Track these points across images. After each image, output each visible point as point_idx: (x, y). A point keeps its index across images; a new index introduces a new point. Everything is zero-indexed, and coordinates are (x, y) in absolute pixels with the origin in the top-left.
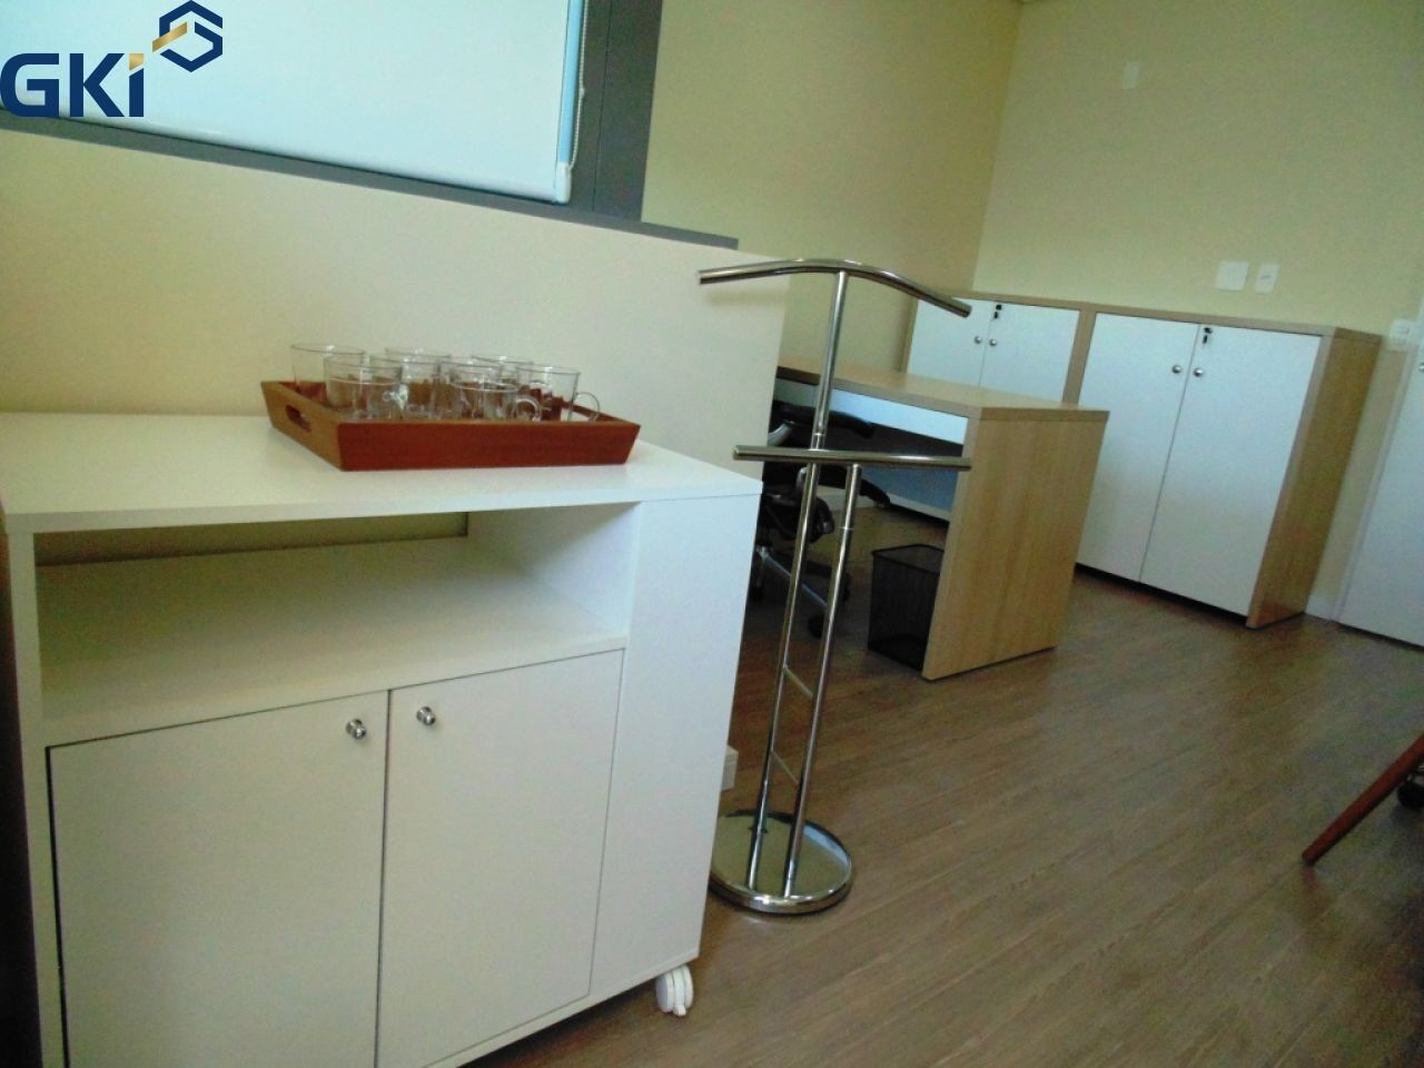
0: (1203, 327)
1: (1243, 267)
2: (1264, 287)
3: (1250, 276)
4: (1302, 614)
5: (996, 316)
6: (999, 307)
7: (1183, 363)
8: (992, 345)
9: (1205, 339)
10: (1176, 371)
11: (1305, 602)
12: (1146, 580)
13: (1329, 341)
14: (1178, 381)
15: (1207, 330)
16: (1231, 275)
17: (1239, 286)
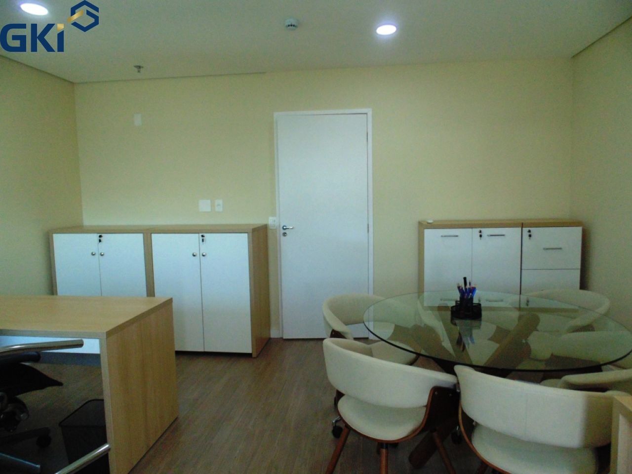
0: (201, 235)
1: (209, 201)
2: (219, 209)
3: (213, 206)
4: (270, 339)
5: (100, 241)
6: (100, 236)
7: (196, 252)
8: (102, 255)
9: (203, 240)
10: (194, 256)
11: (270, 334)
12: (207, 350)
13: (251, 234)
14: (197, 259)
15: (203, 236)
16: (204, 206)
17: (209, 210)
